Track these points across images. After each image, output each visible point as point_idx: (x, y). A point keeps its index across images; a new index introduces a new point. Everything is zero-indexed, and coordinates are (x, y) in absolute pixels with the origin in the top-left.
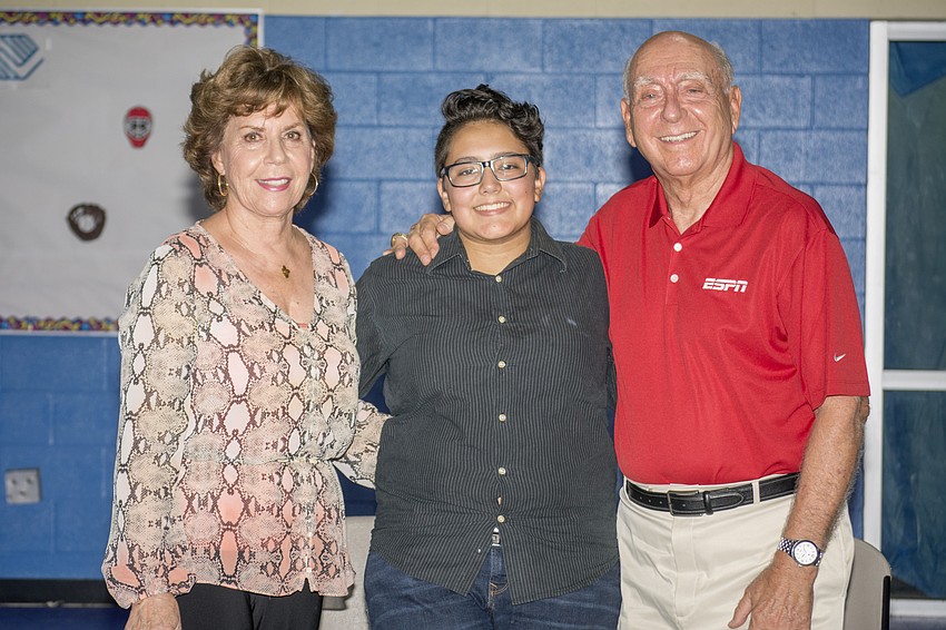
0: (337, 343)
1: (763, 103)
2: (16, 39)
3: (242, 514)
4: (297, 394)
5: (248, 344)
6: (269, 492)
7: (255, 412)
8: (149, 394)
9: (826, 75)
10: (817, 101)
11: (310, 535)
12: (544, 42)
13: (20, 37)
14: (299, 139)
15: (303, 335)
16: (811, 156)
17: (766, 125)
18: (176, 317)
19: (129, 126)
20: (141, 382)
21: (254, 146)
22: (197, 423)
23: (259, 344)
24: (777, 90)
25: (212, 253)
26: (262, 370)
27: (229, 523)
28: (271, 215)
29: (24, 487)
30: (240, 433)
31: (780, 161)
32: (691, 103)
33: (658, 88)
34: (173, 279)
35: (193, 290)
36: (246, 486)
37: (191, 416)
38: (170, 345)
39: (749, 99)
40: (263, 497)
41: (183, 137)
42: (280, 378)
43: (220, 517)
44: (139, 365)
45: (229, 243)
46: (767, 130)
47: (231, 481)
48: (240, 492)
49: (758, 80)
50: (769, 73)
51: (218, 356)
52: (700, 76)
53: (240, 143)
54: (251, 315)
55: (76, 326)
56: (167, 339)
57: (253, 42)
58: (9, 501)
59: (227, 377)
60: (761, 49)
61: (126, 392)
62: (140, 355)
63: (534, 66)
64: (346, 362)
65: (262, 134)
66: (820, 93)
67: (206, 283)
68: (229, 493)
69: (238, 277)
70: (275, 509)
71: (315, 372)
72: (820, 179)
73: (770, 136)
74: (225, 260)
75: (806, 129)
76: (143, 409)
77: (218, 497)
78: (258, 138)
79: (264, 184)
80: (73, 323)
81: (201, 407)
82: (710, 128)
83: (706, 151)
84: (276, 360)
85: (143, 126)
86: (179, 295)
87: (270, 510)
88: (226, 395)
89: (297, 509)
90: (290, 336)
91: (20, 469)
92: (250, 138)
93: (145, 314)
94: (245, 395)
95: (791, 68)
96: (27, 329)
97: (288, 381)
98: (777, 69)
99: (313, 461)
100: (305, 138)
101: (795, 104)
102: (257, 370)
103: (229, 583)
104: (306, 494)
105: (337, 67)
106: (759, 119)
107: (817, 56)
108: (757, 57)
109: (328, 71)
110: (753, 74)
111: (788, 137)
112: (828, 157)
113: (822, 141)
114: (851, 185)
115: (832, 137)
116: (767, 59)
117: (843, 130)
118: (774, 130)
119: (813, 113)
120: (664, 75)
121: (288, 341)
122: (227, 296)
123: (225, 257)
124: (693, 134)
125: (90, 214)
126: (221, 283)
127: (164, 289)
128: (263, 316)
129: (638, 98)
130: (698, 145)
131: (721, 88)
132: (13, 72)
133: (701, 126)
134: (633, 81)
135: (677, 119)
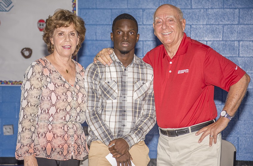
0: (82, 91)
1: (224, 17)
3: (53, 138)
4: (69, 105)
5: (57, 90)
6: (61, 132)
7: (58, 109)
8: (28, 103)
9: (242, 8)
10: (240, 16)
11: (73, 143)
14: (74, 35)
15: (72, 88)
16: (238, 32)
17: (225, 24)
18: (37, 82)
19: (39, 25)
20: (26, 99)
21: (62, 37)
22: (42, 111)
23: (60, 90)
24: (228, 13)
25: (48, 65)
26: (60, 97)
27: (49, 141)
28: (65, 56)
29: (9, 130)
30: (53, 115)
31: (229, 34)
32: (170, 24)
33: (161, 20)
34: (37, 71)
35: (43, 74)
36: (54, 130)
37: (40, 109)
38: (35, 90)
39: (220, 16)
40: (59, 133)
42: (65, 100)
43: (47, 139)
44: (26, 94)
45: (53, 62)
46: (225, 25)
47: (50, 129)
48: (52, 132)
49: (223, 10)
50: (226, 8)
51: (49, 93)
52: (172, 17)
53: (58, 35)
54: (59, 82)
56: (34, 88)
58: (4, 134)
59: (51, 99)
60: (224, 1)
61: (22, 102)
62: (26, 92)
64: (84, 97)
65: (64, 33)
66: (241, 13)
67: (46, 72)
68: (49, 132)
69: (55, 71)
70: (62, 136)
71: (75, 99)
72: (241, 39)
73: (226, 27)
75: (237, 24)
76: (26, 107)
77: (46, 134)
79: (64, 47)
81: (43, 107)
82: (175, 31)
83: (174, 37)
84: (64, 95)
86: (38, 76)
87: (61, 136)
88: (50, 104)
89: (69, 136)
90: (69, 88)
91: (7, 125)
92: (61, 34)
93: (28, 81)
94: (55, 104)
95: (233, 6)
96: (9, 84)
97: (67, 101)
98: (228, 7)
99: (73, 123)
100: (76, 35)
101: (234, 17)
102: (59, 98)
103: (49, 157)
104: (71, 132)
105: (99, 7)
106: (223, 22)
107: (240, 3)
108: (223, 3)
109: (97, 9)
110: (221, 8)
111: (232, 27)
112: (244, 32)
113: (242, 28)
114: (251, 41)
115: (245, 27)
116: (225, 4)
117: (248, 25)
118: (228, 25)
119: (239, 20)
120: (162, 16)
121: (68, 90)
122: (52, 77)
123: (52, 66)
124: (171, 32)
125: (28, 51)
126: (50, 73)
127: (34, 74)
128: (62, 83)
129: (156, 23)
130: (172, 36)
131: (179, 20)
132: (5, 9)
133: (173, 30)
134: (155, 18)
135: (166, 29)
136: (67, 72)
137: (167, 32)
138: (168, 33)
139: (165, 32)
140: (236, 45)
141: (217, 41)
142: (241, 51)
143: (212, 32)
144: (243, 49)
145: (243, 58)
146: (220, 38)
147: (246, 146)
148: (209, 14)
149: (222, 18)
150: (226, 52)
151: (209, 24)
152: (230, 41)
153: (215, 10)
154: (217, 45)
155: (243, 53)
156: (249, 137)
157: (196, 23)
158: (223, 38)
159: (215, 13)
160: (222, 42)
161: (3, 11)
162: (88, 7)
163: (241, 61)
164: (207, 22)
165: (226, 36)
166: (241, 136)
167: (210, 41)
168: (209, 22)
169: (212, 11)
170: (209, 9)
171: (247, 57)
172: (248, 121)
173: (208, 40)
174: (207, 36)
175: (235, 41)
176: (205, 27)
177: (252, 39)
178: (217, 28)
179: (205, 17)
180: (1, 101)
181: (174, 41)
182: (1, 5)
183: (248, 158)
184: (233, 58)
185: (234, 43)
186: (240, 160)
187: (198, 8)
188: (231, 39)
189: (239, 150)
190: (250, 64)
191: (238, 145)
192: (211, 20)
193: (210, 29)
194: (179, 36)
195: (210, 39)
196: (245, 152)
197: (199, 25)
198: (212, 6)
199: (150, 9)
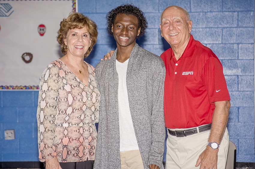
0: (95, 91)
1: (223, 20)
2: (6, 5)
4: (85, 104)
5: (73, 91)
7: (74, 109)
8: (47, 104)
9: (241, 11)
10: (239, 19)
12: (159, 4)
13: (7, 4)
15: (87, 89)
16: (237, 35)
18: (54, 83)
19: (39, 30)
20: (44, 100)
21: (75, 37)
22: (59, 112)
23: (76, 91)
24: (227, 16)
25: (63, 66)
26: (76, 98)
27: (65, 145)
29: (10, 135)
30: (70, 114)
31: (229, 37)
32: (177, 25)
33: (168, 21)
34: (53, 73)
35: (59, 76)
36: (70, 135)
37: (58, 110)
38: (52, 91)
39: (219, 19)
41: (57, 35)
42: (81, 100)
43: (63, 144)
44: (44, 96)
45: (67, 64)
46: (224, 28)
47: (66, 134)
48: (68, 137)
49: (221, 13)
50: (225, 11)
51: (66, 94)
52: (179, 18)
53: (71, 36)
54: (74, 83)
55: (25, 88)
56: (51, 89)
57: (75, 5)
58: (6, 139)
59: (67, 100)
60: (222, 5)
61: (40, 103)
62: (44, 93)
63: (156, 10)
64: (98, 96)
65: (77, 34)
66: (240, 16)
67: (62, 74)
69: (70, 72)
70: (77, 139)
71: (89, 99)
72: (240, 42)
73: (225, 29)
74: (66, 68)
75: (236, 27)
76: (46, 107)
78: (76, 35)
80: (24, 87)
81: (60, 108)
82: (182, 32)
83: (181, 38)
84: (80, 95)
85: (43, 30)
86: (55, 78)
88: (67, 105)
91: (9, 130)
92: (74, 35)
93: (45, 82)
94: (71, 105)
95: (232, 10)
96: (10, 89)
97: (83, 101)
98: (227, 10)
101: (233, 20)
102: (75, 98)
103: (64, 161)
105: (99, 12)
106: (222, 25)
107: (239, 6)
108: (221, 7)
109: (97, 13)
110: (220, 12)
111: (231, 30)
112: (243, 35)
113: (241, 31)
114: (250, 43)
115: (244, 29)
116: (224, 7)
117: (247, 27)
118: (227, 28)
119: (238, 23)
120: (170, 18)
121: (83, 90)
122: (67, 78)
123: (67, 67)
124: (178, 34)
125: (28, 55)
126: (66, 74)
127: (51, 76)
128: (77, 83)
129: (163, 24)
130: (179, 37)
131: (186, 21)
132: (5, 14)
133: (180, 31)
134: (162, 19)
135: (173, 30)
136: (80, 72)
137: (173, 33)
138: (175, 34)
139: (172, 33)
140: (235, 47)
141: (216, 44)
142: (240, 54)
143: (212, 35)
144: (242, 52)
145: (242, 61)
146: (220, 41)
147: (246, 147)
148: (208, 17)
149: (221, 21)
150: (225, 55)
151: (208, 28)
152: (229, 43)
153: (214, 13)
154: (216, 48)
155: (242, 56)
156: (249, 139)
157: (195, 27)
158: (222, 41)
159: (214, 16)
160: (222, 45)
161: (3, 16)
162: (88, 12)
163: (240, 64)
164: (206, 25)
165: (225, 39)
166: (241, 137)
167: (209, 44)
168: (208, 26)
169: (211, 14)
170: (208, 12)
171: (246, 59)
172: (248, 122)
173: (207, 43)
174: (207, 39)
175: (234, 44)
176: (204, 30)
177: (250, 41)
178: (216, 31)
179: (205, 20)
180: (2, 106)
181: (181, 42)
182: (1, 11)
183: (248, 159)
184: (232, 60)
185: (233, 46)
186: (241, 162)
187: (197, 11)
188: (230, 42)
189: (240, 152)
190: (249, 67)
191: (238, 146)
192: (210, 23)
193: (210, 32)
194: (185, 37)
195: (209, 42)
196: (246, 154)
197: (198, 28)
198: (211, 9)
199: (150, 13)
